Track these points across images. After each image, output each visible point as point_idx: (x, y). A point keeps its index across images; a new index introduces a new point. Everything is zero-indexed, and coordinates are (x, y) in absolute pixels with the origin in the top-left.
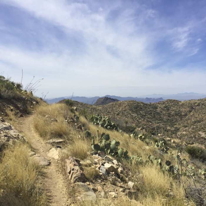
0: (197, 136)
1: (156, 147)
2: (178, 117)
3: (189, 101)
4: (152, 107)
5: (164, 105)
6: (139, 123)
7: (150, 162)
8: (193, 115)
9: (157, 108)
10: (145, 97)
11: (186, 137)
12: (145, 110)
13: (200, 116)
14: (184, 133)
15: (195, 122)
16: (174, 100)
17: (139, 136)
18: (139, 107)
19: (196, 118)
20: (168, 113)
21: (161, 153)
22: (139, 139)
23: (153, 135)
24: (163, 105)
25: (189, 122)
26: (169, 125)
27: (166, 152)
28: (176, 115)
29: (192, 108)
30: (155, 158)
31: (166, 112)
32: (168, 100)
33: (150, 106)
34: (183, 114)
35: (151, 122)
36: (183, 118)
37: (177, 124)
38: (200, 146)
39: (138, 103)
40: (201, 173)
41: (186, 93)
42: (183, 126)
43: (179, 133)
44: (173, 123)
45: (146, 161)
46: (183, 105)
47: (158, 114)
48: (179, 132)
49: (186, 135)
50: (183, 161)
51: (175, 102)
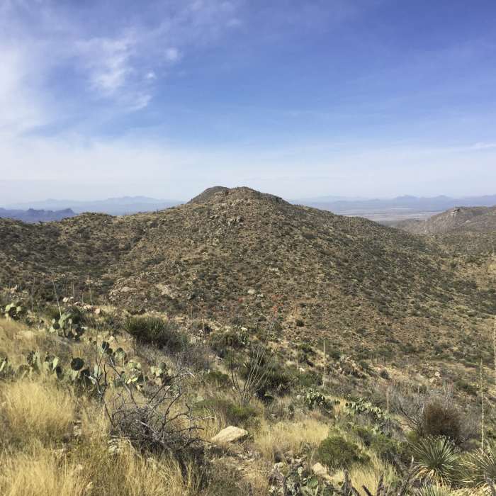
0: (152, 295)
1: (52, 330)
2: (110, 253)
3: (134, 215)
4: (46, 234)
5: (76, 227)
6: (13, 274)
7: (31, 368)
8: (143, 247)
9: (59, 235)
10: (26, 208)
11: (130, 297)
12: (28, 240)
13: (158, 249)
14: (126, 289)
15: (148, 263)
16: (101, 215)
17: (8, 308)
18: (12, 233)
19: (150, 253)
20: (86, 247)
21: (65, 343)
22: (7, 315)
23: (48, 303)
24: (74, 228)
25: (135, 263)
26: (90, 274)
27: (78, 340)
28: (107, 249)
29: (141, 232)
30: (46, 356)
31: (83, 244)
32: (87, 215)
33: (41, 229)
34: (121, 246)
35: (43, 270)
36: (121, 256)
37: (109, 270)
38: (158, 315)
39: (7, 223)
40: (155, 374)
41: (126, 198)
42: (121, 275)
43: (113, 291)
44: (100, 268)
45: (21, 368)
46: (120, 226)
47: (62, 248)
48: (113, 288)
49: (130, 293)
50: (116, 353)
51: (102, 219)
